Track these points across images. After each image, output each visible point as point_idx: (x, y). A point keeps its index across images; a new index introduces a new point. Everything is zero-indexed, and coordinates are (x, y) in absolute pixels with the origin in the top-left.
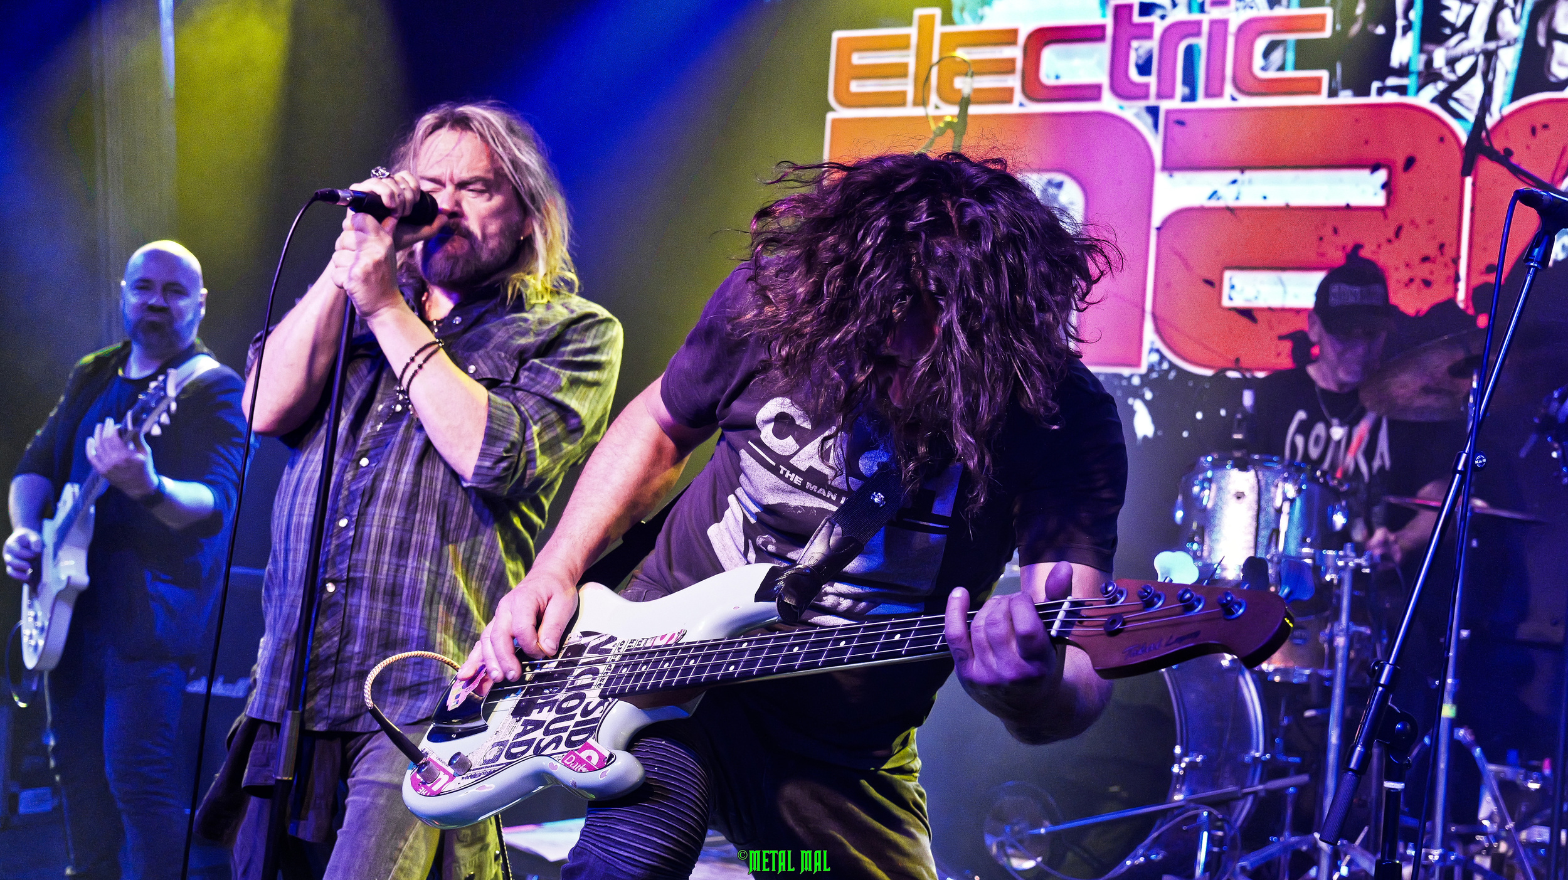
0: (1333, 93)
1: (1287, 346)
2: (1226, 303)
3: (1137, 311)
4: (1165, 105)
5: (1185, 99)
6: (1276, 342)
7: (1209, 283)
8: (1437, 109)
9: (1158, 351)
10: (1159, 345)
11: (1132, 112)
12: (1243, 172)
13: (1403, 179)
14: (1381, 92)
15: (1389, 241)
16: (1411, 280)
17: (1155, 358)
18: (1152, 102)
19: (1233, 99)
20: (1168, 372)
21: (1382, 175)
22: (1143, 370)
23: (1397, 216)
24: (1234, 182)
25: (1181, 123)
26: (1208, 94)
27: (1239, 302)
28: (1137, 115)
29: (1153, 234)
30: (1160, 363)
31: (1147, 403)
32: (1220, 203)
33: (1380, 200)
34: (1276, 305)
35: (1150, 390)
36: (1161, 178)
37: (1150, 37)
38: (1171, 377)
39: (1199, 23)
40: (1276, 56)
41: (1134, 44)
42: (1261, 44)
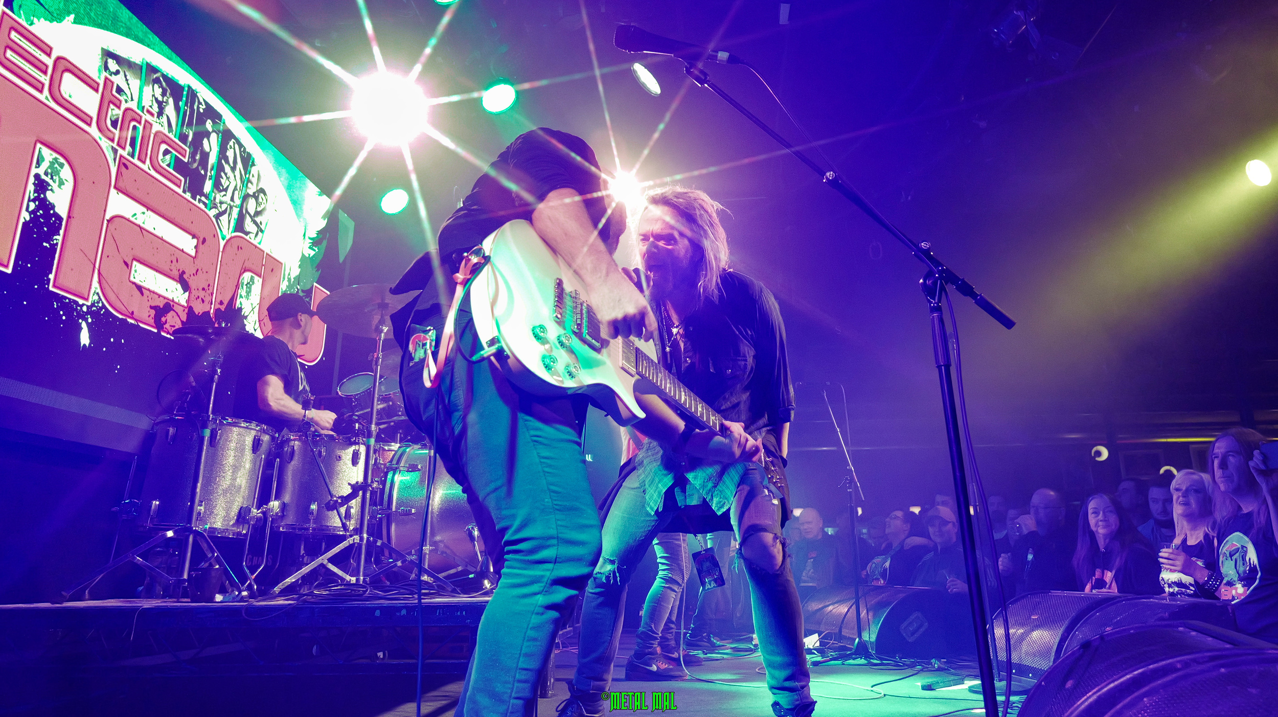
0: (184, 191)
1: (153, 312)
2: (132, 279)
3: (92, 266)
4: (120, 151)
5: (129, 154)
6: (149, 309)
7: (127, 264)
8: (214, 220)
9: (98, 294)
10: (99, 291)
11: (105, 144)
12: (147, 210)
13: (201, 246)
14: (200, 201)
15: (193, 274)
16: (199, 297)
17: (96, 298)
18: (115, 145)
19: (149, 168)
20: (101, 308)
21: (195, 241)
22: (89, 304)
23: (199, 263)
24: (143, 213)
25: (127, 167)
26: (139, 158)
27: (137, 281)
28: (107, 148)
29: (105, 222)
30: (98, 302)
31: (88, 324)
32: (137, 222)
33: (193, 253)
34: (152, 288)
35: (91, 318)
36: (113, 191)
37: (119, 107)
38: (102, 312)
39: (141, 117)
40: (168, 157)
41: (112, 106)
42: (164, 147)
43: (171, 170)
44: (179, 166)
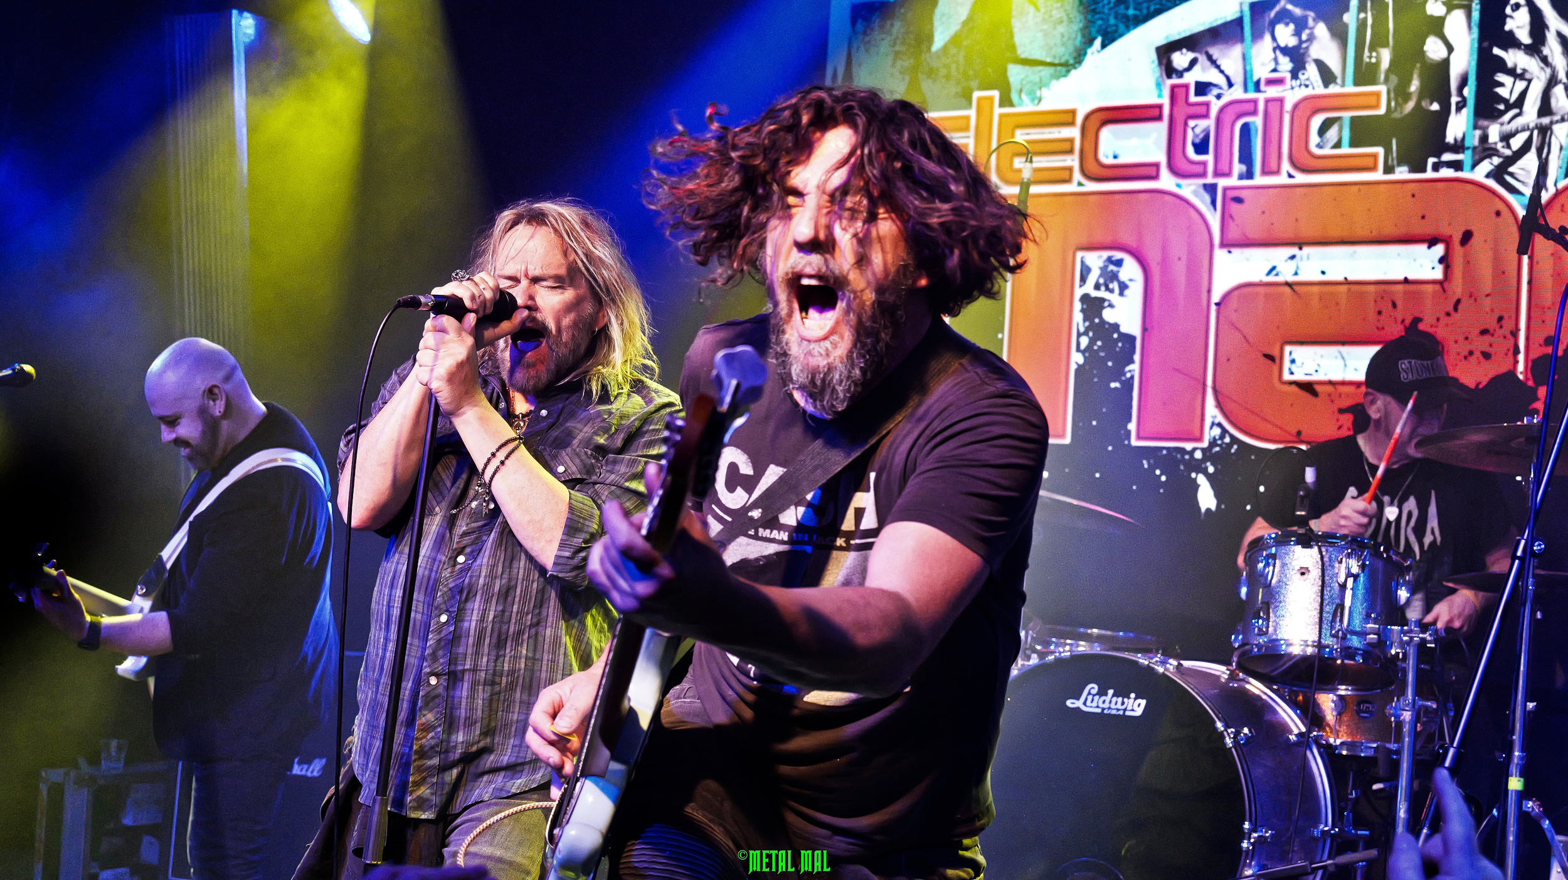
0: (1388, 170)
1: (1348, 419)
2: (1287, 376)
3: (1199, 386)
4: (1222, 183)
5: (1241, 177)
6: (1337, 415)
7: (1270, 358)
8: (1492, 184)
9: (1220, 425)
10: (1220, 419)
11: (1189, 189)
12: (1301, 249)
13: (1460, 253)
14: (1436, 167)
15: (1448, 314)
16: (1471, 353)
17: (1217, 431)
18: (1210, 180)
19: (1290, 176)
20: (1230, 445)
21: (1439, 250)
22: (1205, 444)
23: (1457, 287)
24: (1293, 257)
25: (1239, 200)
26: (1265, 172)
27: (1299, 376)
28: (1195, 193)
29: (1213, 308)
30: (1222, 437)
31: (1209, 477)
32: (1280, 279)
33: (1438, 274)
34: (1337, 376)
35: (1212, 464)
36: (1220, 254)
37: (1206, 116)
38: (1233, 451)
39: (1255, 102)
40: (1332, 134)
41: (1191, 123)
42: (1317, 122)
43: (1345, 150)
44: (1363, 131)
